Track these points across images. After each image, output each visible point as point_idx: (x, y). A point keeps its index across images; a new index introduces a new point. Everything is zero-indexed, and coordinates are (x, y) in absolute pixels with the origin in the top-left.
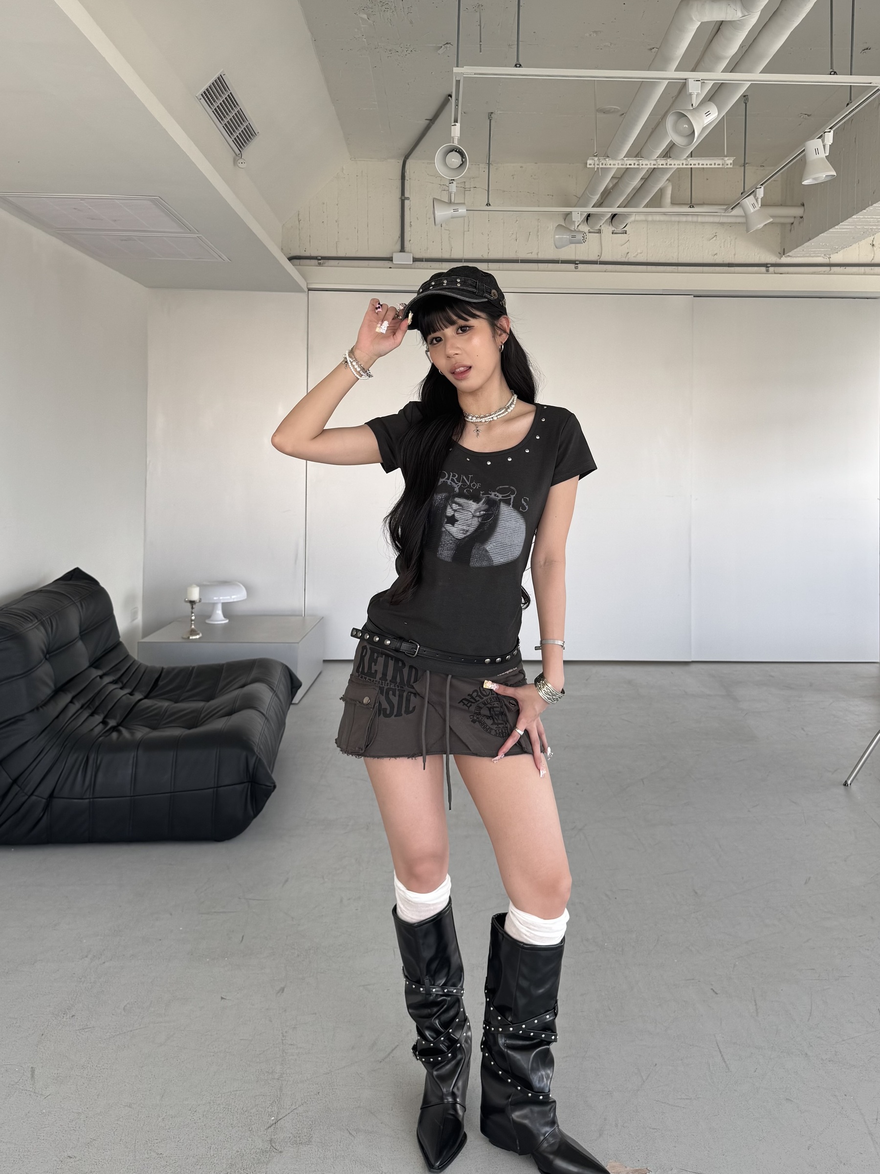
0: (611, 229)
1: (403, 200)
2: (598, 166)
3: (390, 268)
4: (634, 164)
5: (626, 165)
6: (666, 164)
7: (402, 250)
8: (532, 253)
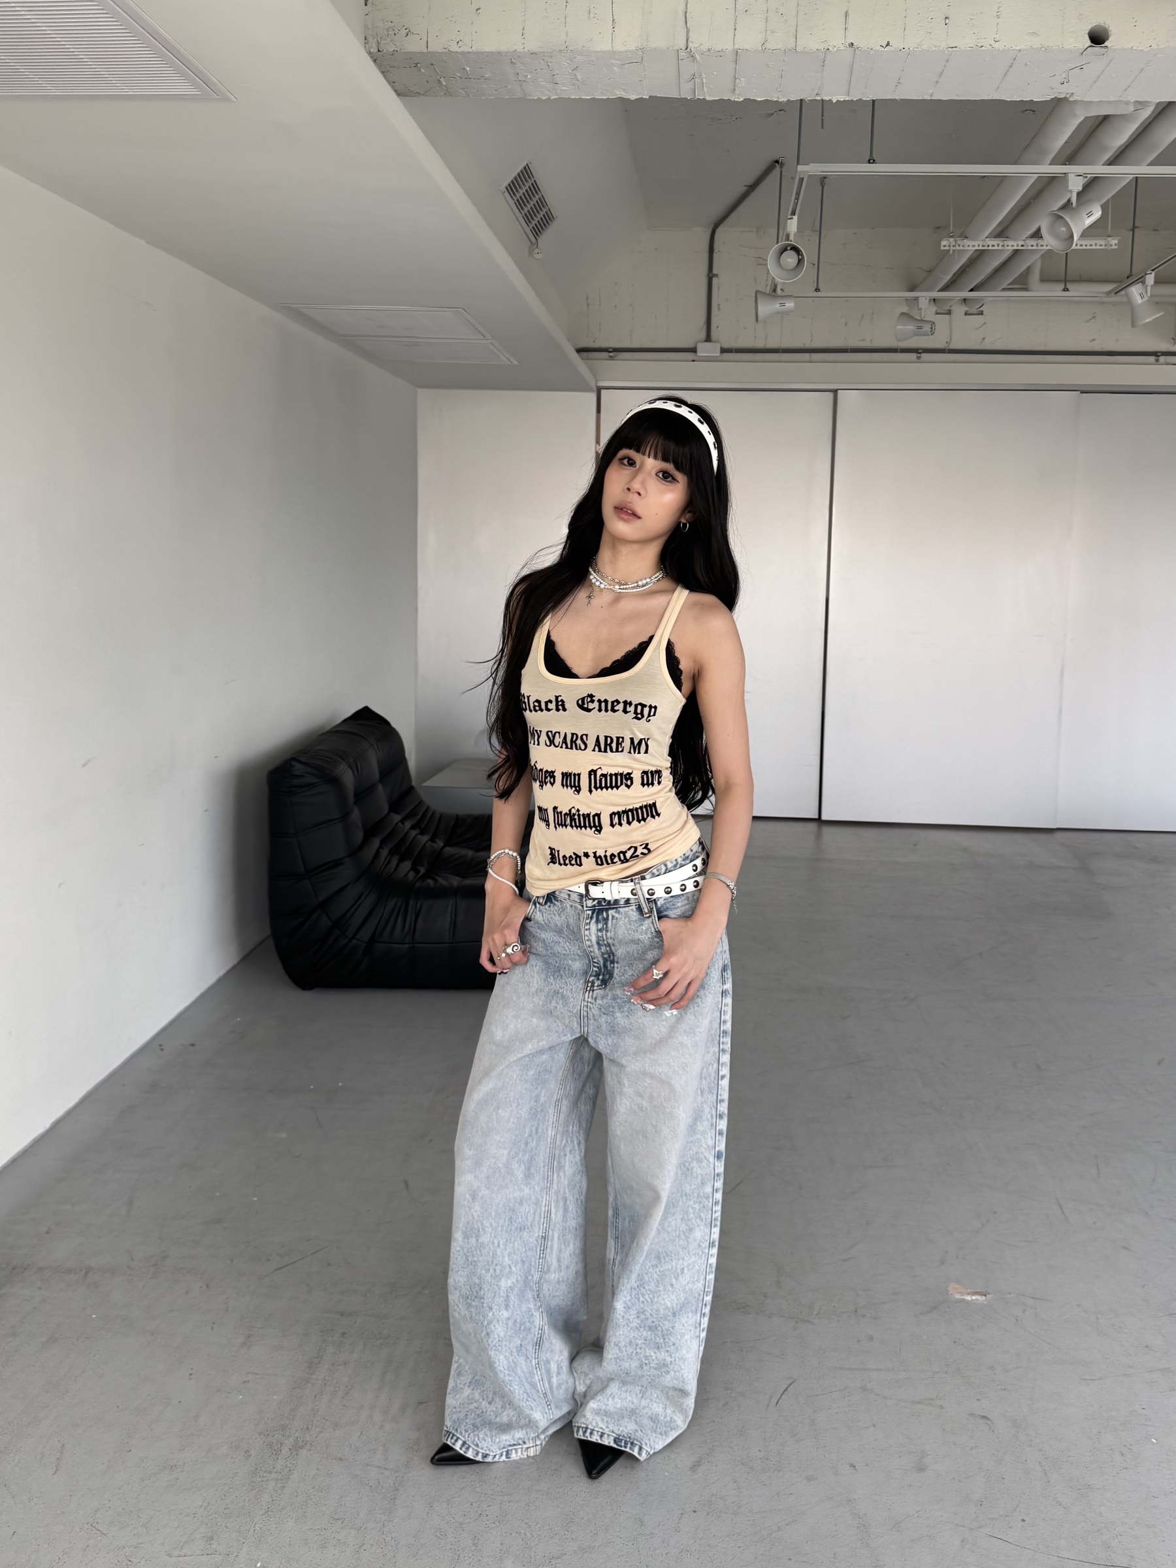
0: (964, 309)
1: (711, 276)
2: (954, 248)
3: (693, 361)
4: (998, 245)
5: (988, 246)
6: (1037, 245)
7: (708, 339)
8: (864, 340)
